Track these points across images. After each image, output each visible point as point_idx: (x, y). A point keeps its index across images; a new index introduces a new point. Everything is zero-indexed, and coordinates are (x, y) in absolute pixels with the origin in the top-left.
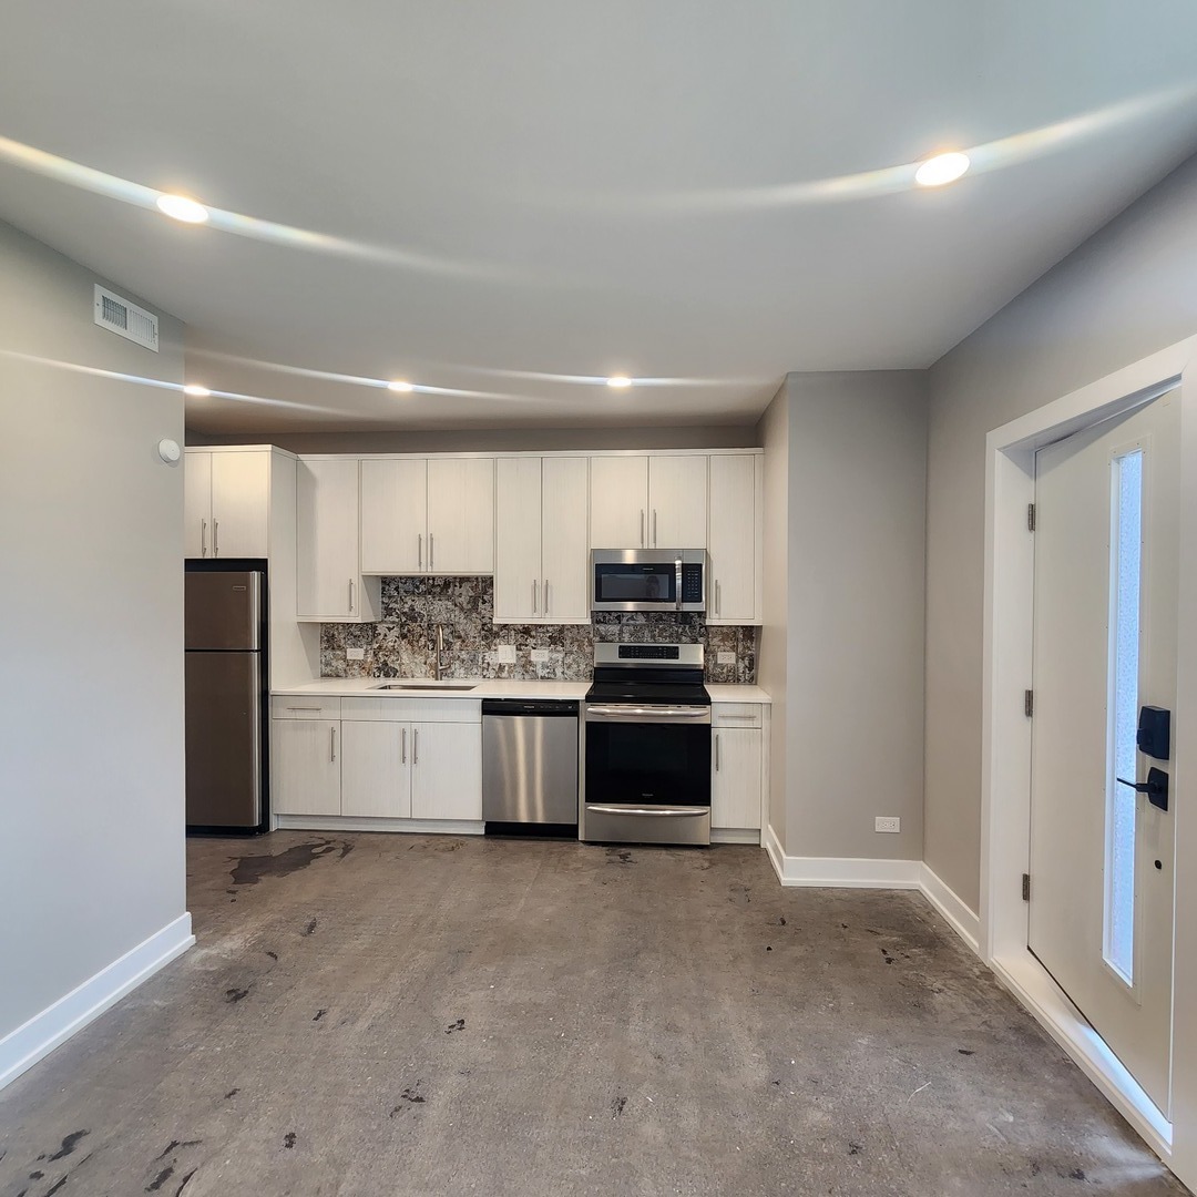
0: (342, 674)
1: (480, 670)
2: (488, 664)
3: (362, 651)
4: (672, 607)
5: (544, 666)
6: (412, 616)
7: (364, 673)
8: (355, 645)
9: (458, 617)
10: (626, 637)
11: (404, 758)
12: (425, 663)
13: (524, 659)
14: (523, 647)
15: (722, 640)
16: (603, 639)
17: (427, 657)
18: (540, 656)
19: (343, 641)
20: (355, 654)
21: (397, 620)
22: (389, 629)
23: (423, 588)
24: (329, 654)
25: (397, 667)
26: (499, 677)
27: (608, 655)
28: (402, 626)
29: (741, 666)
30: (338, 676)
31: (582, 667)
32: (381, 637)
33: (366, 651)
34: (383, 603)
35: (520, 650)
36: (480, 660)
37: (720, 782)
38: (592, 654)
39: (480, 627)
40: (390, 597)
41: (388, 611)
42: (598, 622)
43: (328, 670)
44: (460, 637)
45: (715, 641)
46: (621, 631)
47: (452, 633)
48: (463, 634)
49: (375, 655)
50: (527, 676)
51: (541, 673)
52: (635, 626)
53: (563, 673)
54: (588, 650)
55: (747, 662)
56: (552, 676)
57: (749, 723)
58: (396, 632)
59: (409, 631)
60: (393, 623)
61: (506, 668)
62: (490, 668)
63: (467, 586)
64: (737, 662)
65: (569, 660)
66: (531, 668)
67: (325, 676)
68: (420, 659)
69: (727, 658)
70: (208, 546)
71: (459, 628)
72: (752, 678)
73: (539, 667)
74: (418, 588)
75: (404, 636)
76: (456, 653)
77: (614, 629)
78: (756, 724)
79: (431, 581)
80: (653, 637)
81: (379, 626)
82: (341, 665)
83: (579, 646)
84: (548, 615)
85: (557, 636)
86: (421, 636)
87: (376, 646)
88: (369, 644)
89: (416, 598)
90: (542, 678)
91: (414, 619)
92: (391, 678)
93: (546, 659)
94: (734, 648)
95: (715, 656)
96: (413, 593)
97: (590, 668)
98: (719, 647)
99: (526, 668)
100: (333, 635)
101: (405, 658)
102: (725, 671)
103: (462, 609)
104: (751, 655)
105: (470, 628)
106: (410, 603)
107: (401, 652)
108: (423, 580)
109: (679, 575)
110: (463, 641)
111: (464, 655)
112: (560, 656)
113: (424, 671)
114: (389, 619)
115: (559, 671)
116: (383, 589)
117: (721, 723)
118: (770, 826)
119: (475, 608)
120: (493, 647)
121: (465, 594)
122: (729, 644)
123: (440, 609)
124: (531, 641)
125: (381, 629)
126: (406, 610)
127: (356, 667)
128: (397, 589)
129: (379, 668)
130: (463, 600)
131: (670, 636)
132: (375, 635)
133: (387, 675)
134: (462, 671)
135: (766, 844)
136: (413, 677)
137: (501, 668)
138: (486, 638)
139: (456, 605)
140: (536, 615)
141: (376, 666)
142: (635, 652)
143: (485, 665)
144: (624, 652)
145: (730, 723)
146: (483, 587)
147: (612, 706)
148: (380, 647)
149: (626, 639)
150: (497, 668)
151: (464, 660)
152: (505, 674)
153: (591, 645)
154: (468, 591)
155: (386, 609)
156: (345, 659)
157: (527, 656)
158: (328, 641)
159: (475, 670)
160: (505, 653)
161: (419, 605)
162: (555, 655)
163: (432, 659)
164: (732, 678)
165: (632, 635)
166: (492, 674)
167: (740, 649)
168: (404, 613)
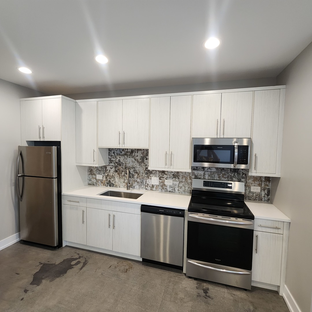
0: (95, 184)
1: (145, 186)
2: (148, 184)
3: (101, 176)
4: (232, 166)
5: (170, 187)
6: (119, 164)
7: (102, 184)
8: (99, 174)
9: (136, 165)
10: (207, 177)
11: (109, 226)
12: (124, 182)
13: (162, 183)
14: (162, 178)
15: (254, 181)
16: (196, 177)
17: (125, 180)
18: (169, 182)
19: (95, 172)
20: (99, 177)
21: (114, 165)
22: (111, 168)
23: (123, 152)
24: (91, 176)
25: (114, 183)
26: (152, 190)
27: (198, 184)
28: (116, 167)
29: (263, 194)
30: (93, 185)
31: (187, 188)
32: (108, 171)
33: (103, 176)
34: (109, 158)
35: (161, 179)
36: (145, 182)
37: (257, 259)
38: (191, 183)
39: (145, 169)
40: (111, 156)
41: (111, 161)
42: (194, 169)
43: (90, 182)
44: (137, 173)
45: (250, 181)
46: (204, 174)
47: (134, 171)
48: (138, 172)
49: (106, 178)
50: (163, 190)
51: (169, 189)
52: (211, 172)
53: (178, 190)
54: (189, 181)
55: (266, 192)
56: (174, 191)
57: (276, 231)
58: (113, 169)
59: (118, 169)
60: (113, 166)
61: (155, 187)
62: (148, 186)
63: (140, 152)
64: (261, 191)
65: (181, 185)
66: (165, 187)
67: (89, 184)
68: (122, 180)
69: (256, 189)
70: (41, 136)
71: (137, 169)
72: (269, 200)
73: (168, 187)
74: (121, 152)
75: (116, 171)
76: (136, 179)
77: (201, 173)
78: (280, 231)
79: (126, 150)
80: (219, 177)
81: (108, 167)
82: (94, 181)
83: (185, 179)
84: (172, 167)
85: (176, 175)
86: (122, 171)
87: (106, 174)
88: (104, 173)
89: (121, 157)
90: (170, 191)
91: (120, 165)
92: (112, 187)
93: (171, 184)
94: (260, 185)
95: (250, 188)
96: (120, 155)
97: (190, 189)
98: (252, 184)
99: (163, 187)
100: (92, 170)
101: (117, 179)
102: (254, 195)
103: (138, 161)
104: (269, 189)
105: (140, 169)
106: (119, 158)
107: (115, 177)
108: (123, 150)
109: (236, 151)
110: (138, 175)
111: (138, 180)
112: (177, 183)
113: (123, 185)
114: (111, 164)
115: (176, 189)
116: (109, 153)
117: (260, 229)
118: (285, 286)
119: (143, 161)
120: (150, 178)
121: (139, 155)
122: (257, 183)
123: (130, 162)
124: (165, 176)
125: (108, 168)
126: (117, 161)
127: (100, 182)
128: (114, 153)
129: (107, 183)
130: (138, 158)
131: (228, 177)
132: (106, 170)
133: (110, 186)
134: (138, 186)
135: (282, 293)
136: (119, 187)
137: (153, 186)
138: (147, 174)
139: (135, 160)
140: (166, 167)
141: (106, 182)
142: (211, 184)
143: (147, 185)
144: (206, 184)
145: (264, 229)
146: (145, 153)
147: (201, 214)
148: (108, 175)
149: (207, 178)
150: (151, 186)
151: (138, 182)
152: (154, 189)
153: (191, 179)
154: (140, 155)
155: (110, 160)
156: (96, 179)
157: (163, 182)
158: (90, 172)
159: (143, 186)
160: (155, 180)
161: (122, 159)
162: (175, 183)
163: (126, 181)
164: (258, 199)
165: (209, 176)
166: (149, 189)
167: (263, 185)
168: (116, 162)
